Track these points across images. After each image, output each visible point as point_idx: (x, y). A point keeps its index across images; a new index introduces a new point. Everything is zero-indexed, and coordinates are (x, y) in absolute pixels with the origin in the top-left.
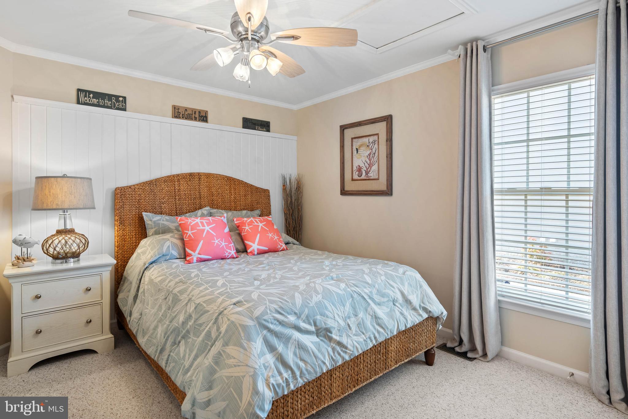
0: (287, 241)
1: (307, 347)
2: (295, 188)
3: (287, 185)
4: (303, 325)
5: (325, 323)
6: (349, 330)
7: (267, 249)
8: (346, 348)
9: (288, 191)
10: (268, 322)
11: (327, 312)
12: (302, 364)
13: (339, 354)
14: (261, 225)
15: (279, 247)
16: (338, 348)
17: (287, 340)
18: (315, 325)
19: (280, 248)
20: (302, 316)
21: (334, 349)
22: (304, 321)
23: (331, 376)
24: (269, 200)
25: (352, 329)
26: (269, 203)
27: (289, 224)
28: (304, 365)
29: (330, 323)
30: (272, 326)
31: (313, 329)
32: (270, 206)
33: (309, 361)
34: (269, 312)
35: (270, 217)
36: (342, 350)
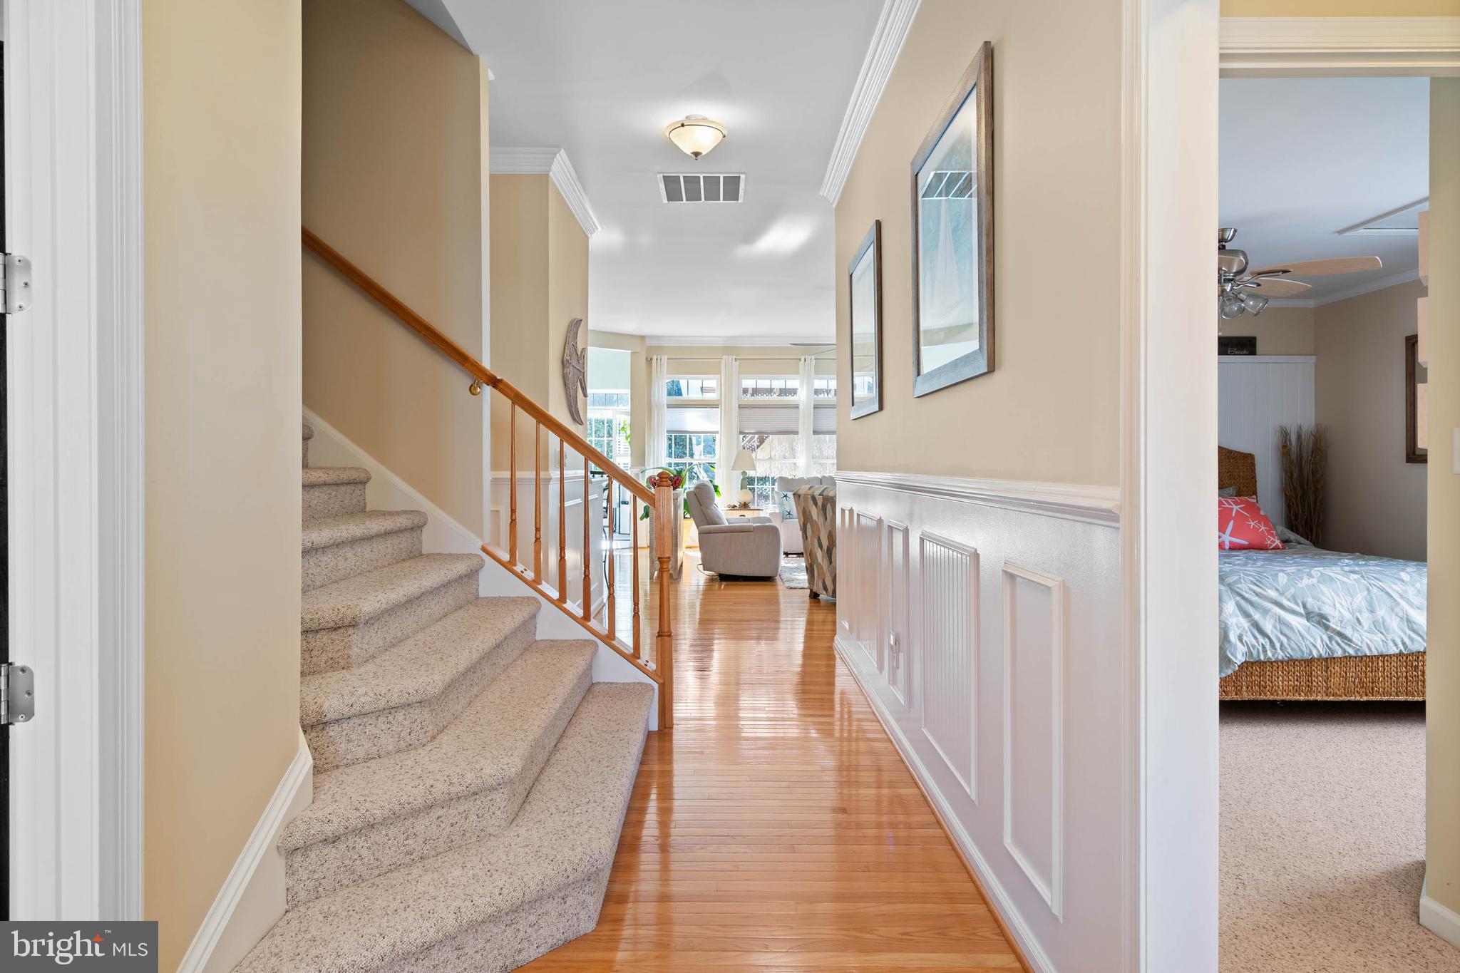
0: (1285, 538)
1: (1291, 624)
2: (1310, 451)
3: (1291, 444)
4: (1285, 602)
5: (1319, 609)
6: (1358, 624)
7: (1247, 543)
8: (1350, 640)
9: (1294, 457)
10: (1241, 590)
11: (1323, 598)
12: (1282, 638)
13: (1338, 644)
14: (1235, 508)
15: (1269, 542)
16: (1338, 639)
17: (1265, 612)
18: (1305, 606)
19: (1271, 545)
20: (1287, 594)
21: (1330, 639)
22: (1289, 600)
23: (1328, 668)
24: (1253, 471)
25: (1364, 624)
26: (1254, 478)
27: (1296, 516)
28: (1286, 640)
29: (1327, 610)
30: (1246, 595)
31: (1302, 611)
32: (1256, 481)
33: (1293, 638)
34: (1243, 581)
35: (1253, 498)
36: (1342, 641)
